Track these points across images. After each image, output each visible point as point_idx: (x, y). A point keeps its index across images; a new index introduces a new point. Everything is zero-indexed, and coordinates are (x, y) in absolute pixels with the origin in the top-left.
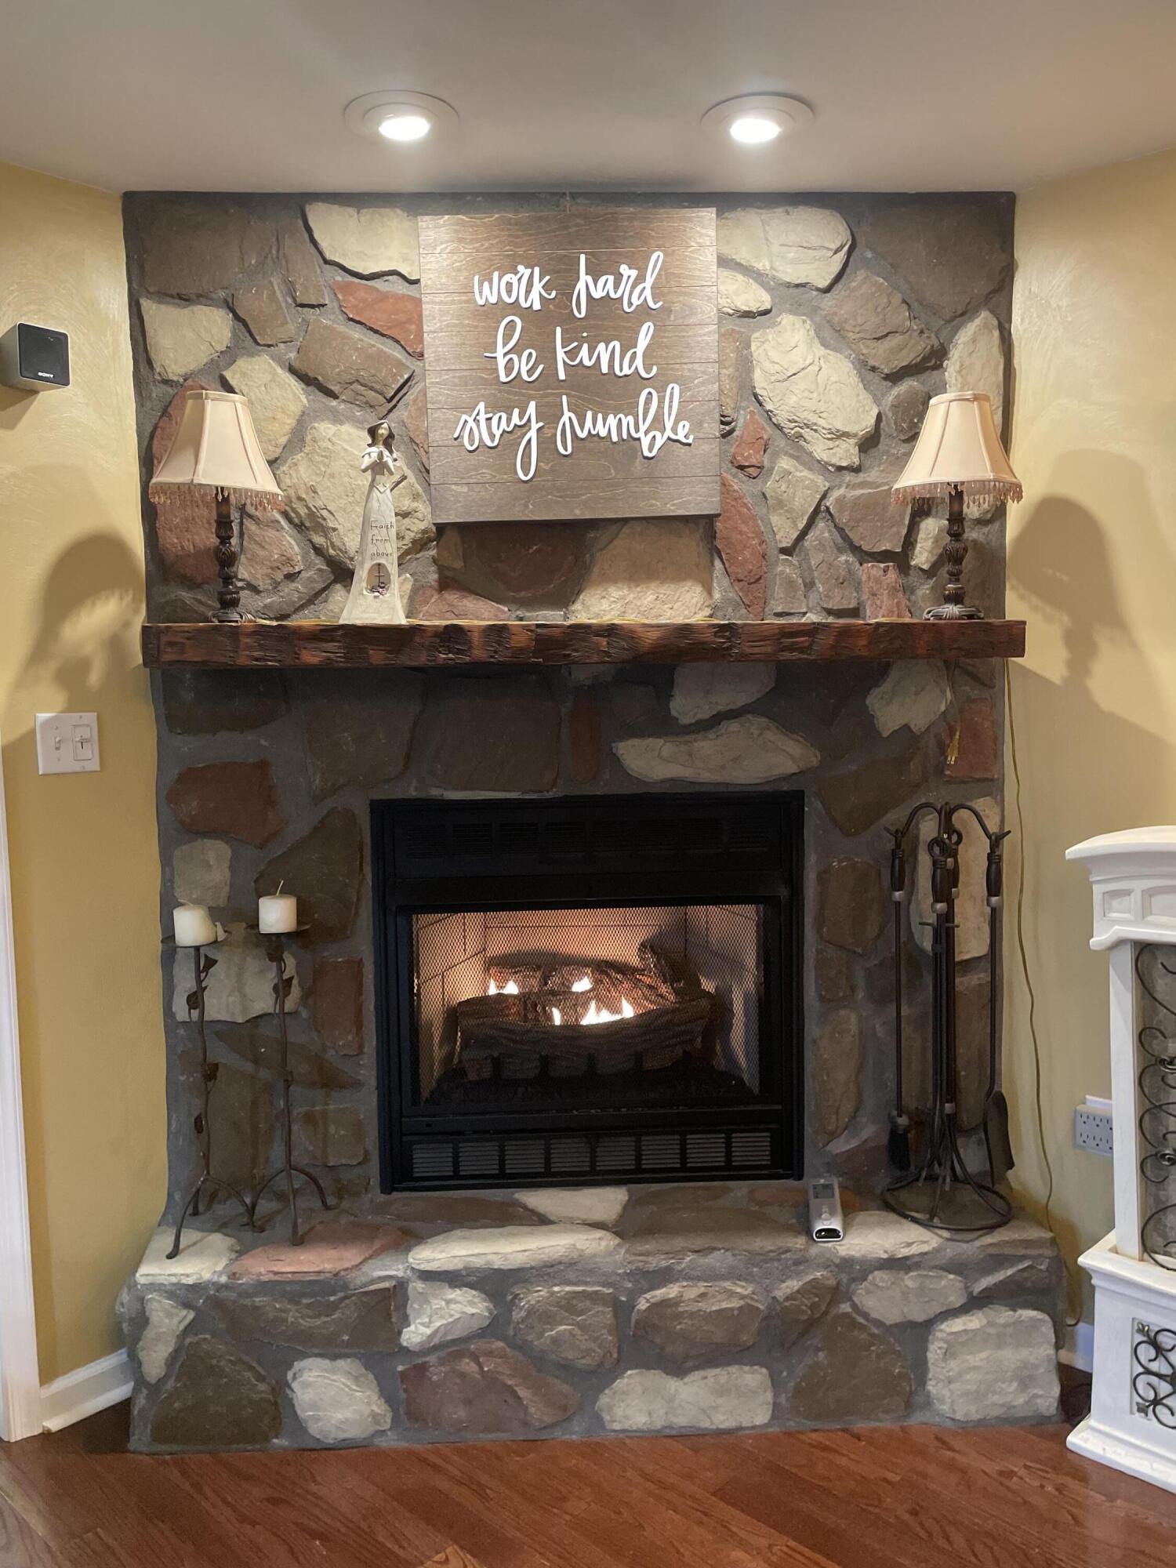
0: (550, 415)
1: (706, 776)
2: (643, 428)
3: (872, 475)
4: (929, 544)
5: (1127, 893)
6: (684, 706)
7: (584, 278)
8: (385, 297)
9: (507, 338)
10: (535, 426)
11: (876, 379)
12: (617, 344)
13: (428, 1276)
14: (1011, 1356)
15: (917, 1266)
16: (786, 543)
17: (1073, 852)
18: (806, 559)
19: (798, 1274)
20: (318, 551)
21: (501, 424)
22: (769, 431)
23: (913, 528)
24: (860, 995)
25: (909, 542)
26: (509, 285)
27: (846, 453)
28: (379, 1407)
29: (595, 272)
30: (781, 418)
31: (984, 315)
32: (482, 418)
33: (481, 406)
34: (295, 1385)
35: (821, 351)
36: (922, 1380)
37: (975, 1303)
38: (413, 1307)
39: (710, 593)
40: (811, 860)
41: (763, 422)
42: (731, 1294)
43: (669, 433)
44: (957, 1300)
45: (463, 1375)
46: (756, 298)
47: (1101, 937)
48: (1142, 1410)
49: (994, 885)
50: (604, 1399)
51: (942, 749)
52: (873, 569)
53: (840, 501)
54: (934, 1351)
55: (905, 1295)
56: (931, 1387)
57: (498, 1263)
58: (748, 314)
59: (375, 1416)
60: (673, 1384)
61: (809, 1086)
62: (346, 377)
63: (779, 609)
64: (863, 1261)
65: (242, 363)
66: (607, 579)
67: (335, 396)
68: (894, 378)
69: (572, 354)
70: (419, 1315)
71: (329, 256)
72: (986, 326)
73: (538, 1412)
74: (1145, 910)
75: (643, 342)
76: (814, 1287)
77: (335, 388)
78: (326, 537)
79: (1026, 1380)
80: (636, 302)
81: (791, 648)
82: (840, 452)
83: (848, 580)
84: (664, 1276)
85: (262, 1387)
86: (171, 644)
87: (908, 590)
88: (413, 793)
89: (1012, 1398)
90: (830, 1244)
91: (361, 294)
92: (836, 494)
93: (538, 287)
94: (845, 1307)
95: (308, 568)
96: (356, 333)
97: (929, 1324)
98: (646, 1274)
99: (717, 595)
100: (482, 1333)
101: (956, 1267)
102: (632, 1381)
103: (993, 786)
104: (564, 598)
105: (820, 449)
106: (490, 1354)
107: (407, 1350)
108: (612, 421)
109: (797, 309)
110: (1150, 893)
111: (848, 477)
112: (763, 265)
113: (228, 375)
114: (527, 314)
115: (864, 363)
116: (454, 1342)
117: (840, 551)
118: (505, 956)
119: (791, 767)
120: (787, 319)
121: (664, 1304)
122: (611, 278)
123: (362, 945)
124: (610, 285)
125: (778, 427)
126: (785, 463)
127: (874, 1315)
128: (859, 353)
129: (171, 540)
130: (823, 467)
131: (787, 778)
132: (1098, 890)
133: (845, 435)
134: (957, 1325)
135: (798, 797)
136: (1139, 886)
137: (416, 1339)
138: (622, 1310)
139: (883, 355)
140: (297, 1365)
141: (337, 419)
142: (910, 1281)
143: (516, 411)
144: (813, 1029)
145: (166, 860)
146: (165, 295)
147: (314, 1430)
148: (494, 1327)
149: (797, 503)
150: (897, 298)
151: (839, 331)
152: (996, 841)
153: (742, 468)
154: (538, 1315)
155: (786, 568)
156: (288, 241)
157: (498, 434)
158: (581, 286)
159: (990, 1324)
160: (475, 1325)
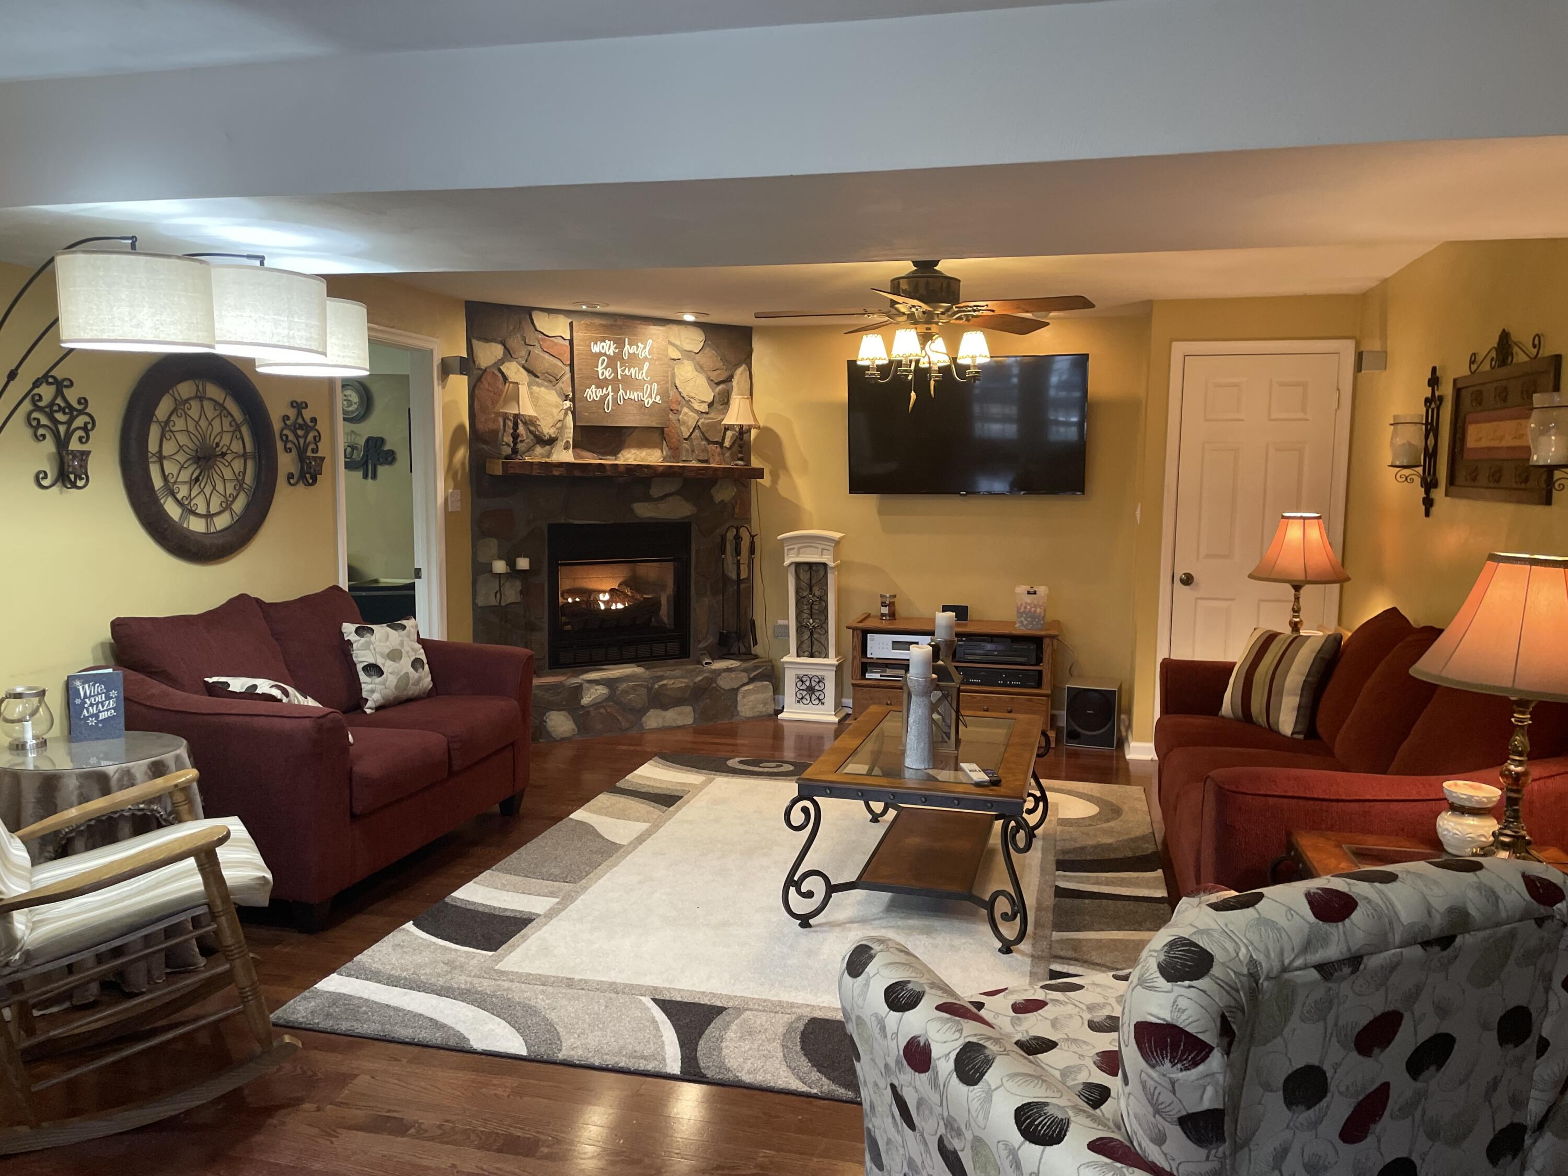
0: (616, 391)
1: (663, 517)
2: (645, 397)
3: (711, 415)
4: (729, 439)
5: (794, 549)
6: (655, 492)
7: (627, 346)
8: (556, 344)
9: (602, 364)
10: (611, 394)
11: (712, 383)
12: (637, 369)
13: (590, 681)
14: (761, 696)
15: (734, 671)
16: (686, 437)
17: (779, 537)
18: (692, 442)
19: (700, 676)
20: (531, 432)
21: (600, 393)
22: (680, 399)
23: (725, 434)
24: (709, 592)
25: (723, 439)
26: (603, 347)
27: (704, 408)
28: (574, 726)
29: (631, 345)
30: (684, 394)
31: (744, 366)
32: (594, 390)
33: (593, 386)
34: (547, 720)
35: (696, 373)
36: (736, 707)
37: (751, 681)
38: (584, 692)
39: (662, 452)
40: (693, 546)
41: (679, 396)
42: (682, 682)
43: (653, 399)
44: (746, 680)
45: (601, 714)
46: (675, 354)
47: (787, 563)
48: (799, 702)
49: (752, 551)
50: (644, 719)
51: (734, 508)
52: (713, 447)
53: (703, 423)
54: (739, 697)
55: (731, 679)
56: (739, 709)
57: (611, 677)
58: (674, 360)
59: (573, 729)
60: (664, 713)
61: (692, 623)
62: (543, 371)
63: (684, 459)
64: (719, 670)
65: (506, 364)
66: (630, 447)
67: (538, 377)
68: (718, 384)
69: (623, 371)
70: (586, 694)
71: (538, 329)
72: (745, 369)
73: (625, 724)
74: (798, 553)
75: (645, 368)
76: (706, 678)
77: (539, 375)
78: (535, 427)
79: (765, 703)
80: (643, 355)
81: (700, 474)
82: (702, 407)
83: (705, 450)
84: (662, 678)
85: (537, 721)
86: (512, 467)
87: (723, 454)
88: (563, 521)
89: (761, 709)
90: (709, 666)
91: (548, 343)
92: (701, 421)
93: (612, 348)
94: (714, 685)
95: (527, 438)
96: (547, 356)
97: (738, 689)
98: (657, 677)
99: (665, 453)
100: (606, 700)
101: (745, 670)
102: (652, 712)
103: (748, 520)
104: (615, 452)
105: (696, 406)
106: (610, 706)
107: (583, 706)
108: (636, 394)
109: (689, 358)
110: (799, 548)
111: (705, 415)
112: (678, 343)
113: (501, 367)
114: (608, 357)
115: (709, 378)
116: (598, 703)
117: (702, 440)
118: (569, 590)
119: (689, 514)
120: (686, 362)
121: (663, 685)
122: (635, 347)
123: (544, 578)
124: (635, 349)
125: (683, 397)
126: (685, 410)
127: (723, 687)
128: (707, 375)
129: (480, 426)
130: (697, 412)
131: (687, 517)
132: (786, 548)
133: (704, 402)
134: (746, 688)
135: (690, 524)
136: (796, 546)
137: (586, 702)
138: (649, 689)
139: (713, 375)
140: (547, 714)
141: (539, 385)
142: (733, 675)
143: (605, 389)
144: (693, 604)
145: (474, 546)
146: (480, 339)
147: (554, 735)
148: (610, 698)
149: (690, 423)
150: (719, 358)
151: (701, 367)
152: (753, 537)
153: (672, 410)
154: (625, 692)
155: (686, 445)
156: (523, 322)
157: (599, 396)
158: (626, 349)
159: (755, 687)
160: (605, 697)
